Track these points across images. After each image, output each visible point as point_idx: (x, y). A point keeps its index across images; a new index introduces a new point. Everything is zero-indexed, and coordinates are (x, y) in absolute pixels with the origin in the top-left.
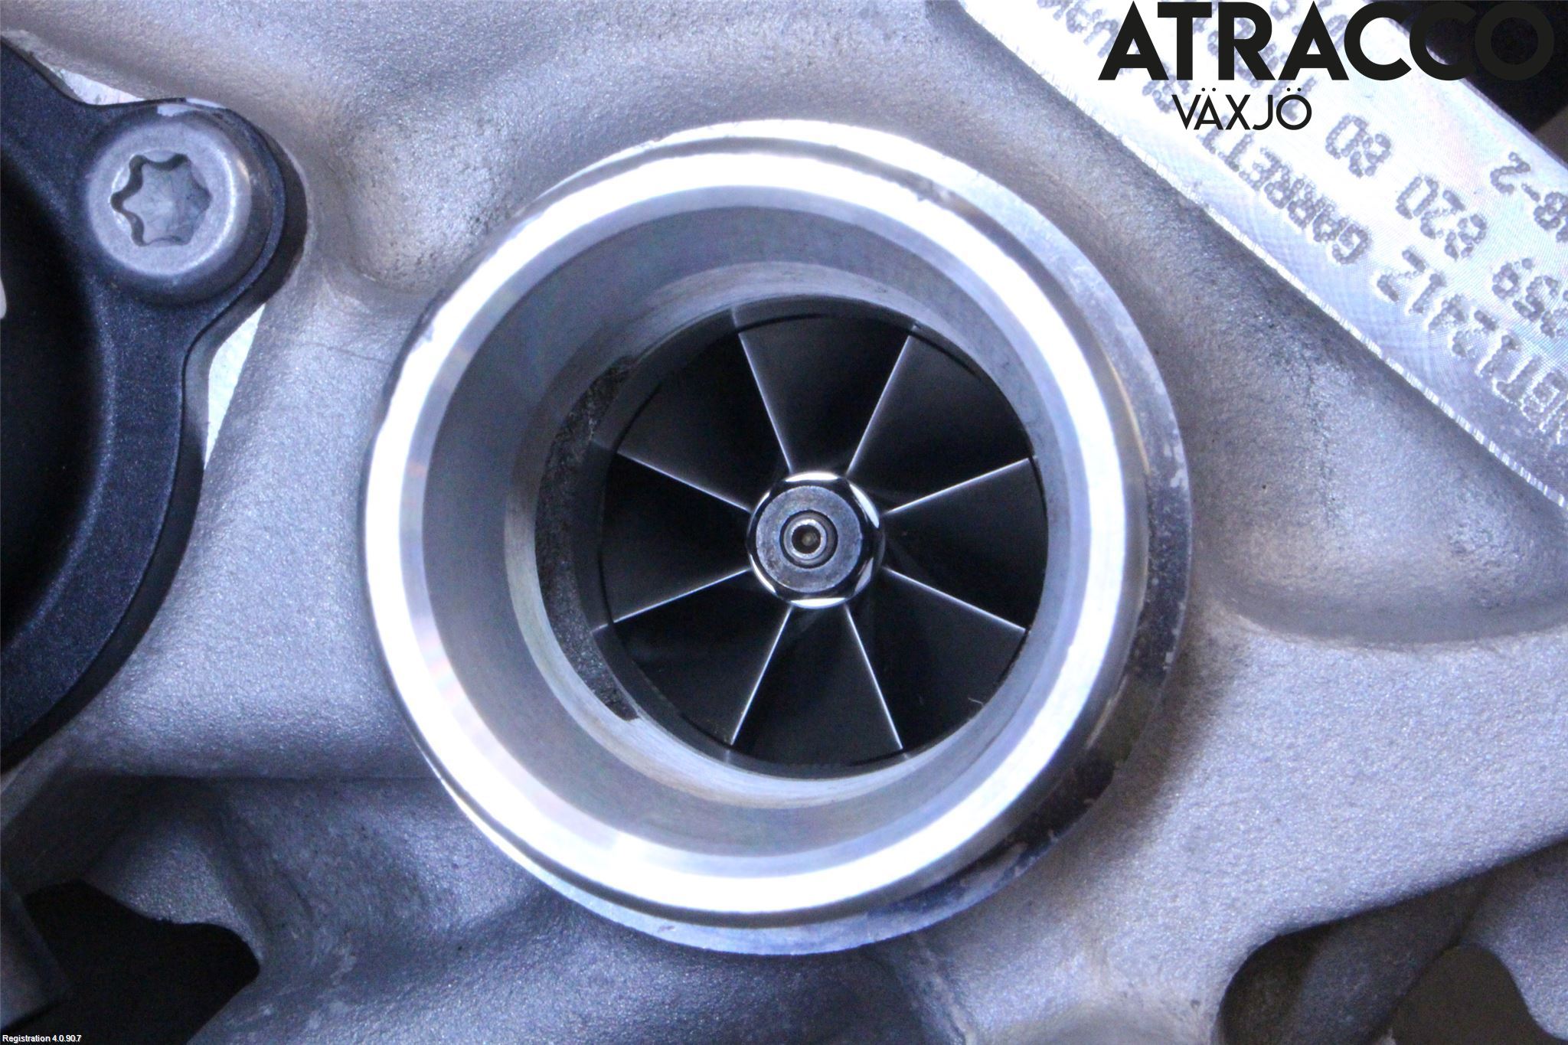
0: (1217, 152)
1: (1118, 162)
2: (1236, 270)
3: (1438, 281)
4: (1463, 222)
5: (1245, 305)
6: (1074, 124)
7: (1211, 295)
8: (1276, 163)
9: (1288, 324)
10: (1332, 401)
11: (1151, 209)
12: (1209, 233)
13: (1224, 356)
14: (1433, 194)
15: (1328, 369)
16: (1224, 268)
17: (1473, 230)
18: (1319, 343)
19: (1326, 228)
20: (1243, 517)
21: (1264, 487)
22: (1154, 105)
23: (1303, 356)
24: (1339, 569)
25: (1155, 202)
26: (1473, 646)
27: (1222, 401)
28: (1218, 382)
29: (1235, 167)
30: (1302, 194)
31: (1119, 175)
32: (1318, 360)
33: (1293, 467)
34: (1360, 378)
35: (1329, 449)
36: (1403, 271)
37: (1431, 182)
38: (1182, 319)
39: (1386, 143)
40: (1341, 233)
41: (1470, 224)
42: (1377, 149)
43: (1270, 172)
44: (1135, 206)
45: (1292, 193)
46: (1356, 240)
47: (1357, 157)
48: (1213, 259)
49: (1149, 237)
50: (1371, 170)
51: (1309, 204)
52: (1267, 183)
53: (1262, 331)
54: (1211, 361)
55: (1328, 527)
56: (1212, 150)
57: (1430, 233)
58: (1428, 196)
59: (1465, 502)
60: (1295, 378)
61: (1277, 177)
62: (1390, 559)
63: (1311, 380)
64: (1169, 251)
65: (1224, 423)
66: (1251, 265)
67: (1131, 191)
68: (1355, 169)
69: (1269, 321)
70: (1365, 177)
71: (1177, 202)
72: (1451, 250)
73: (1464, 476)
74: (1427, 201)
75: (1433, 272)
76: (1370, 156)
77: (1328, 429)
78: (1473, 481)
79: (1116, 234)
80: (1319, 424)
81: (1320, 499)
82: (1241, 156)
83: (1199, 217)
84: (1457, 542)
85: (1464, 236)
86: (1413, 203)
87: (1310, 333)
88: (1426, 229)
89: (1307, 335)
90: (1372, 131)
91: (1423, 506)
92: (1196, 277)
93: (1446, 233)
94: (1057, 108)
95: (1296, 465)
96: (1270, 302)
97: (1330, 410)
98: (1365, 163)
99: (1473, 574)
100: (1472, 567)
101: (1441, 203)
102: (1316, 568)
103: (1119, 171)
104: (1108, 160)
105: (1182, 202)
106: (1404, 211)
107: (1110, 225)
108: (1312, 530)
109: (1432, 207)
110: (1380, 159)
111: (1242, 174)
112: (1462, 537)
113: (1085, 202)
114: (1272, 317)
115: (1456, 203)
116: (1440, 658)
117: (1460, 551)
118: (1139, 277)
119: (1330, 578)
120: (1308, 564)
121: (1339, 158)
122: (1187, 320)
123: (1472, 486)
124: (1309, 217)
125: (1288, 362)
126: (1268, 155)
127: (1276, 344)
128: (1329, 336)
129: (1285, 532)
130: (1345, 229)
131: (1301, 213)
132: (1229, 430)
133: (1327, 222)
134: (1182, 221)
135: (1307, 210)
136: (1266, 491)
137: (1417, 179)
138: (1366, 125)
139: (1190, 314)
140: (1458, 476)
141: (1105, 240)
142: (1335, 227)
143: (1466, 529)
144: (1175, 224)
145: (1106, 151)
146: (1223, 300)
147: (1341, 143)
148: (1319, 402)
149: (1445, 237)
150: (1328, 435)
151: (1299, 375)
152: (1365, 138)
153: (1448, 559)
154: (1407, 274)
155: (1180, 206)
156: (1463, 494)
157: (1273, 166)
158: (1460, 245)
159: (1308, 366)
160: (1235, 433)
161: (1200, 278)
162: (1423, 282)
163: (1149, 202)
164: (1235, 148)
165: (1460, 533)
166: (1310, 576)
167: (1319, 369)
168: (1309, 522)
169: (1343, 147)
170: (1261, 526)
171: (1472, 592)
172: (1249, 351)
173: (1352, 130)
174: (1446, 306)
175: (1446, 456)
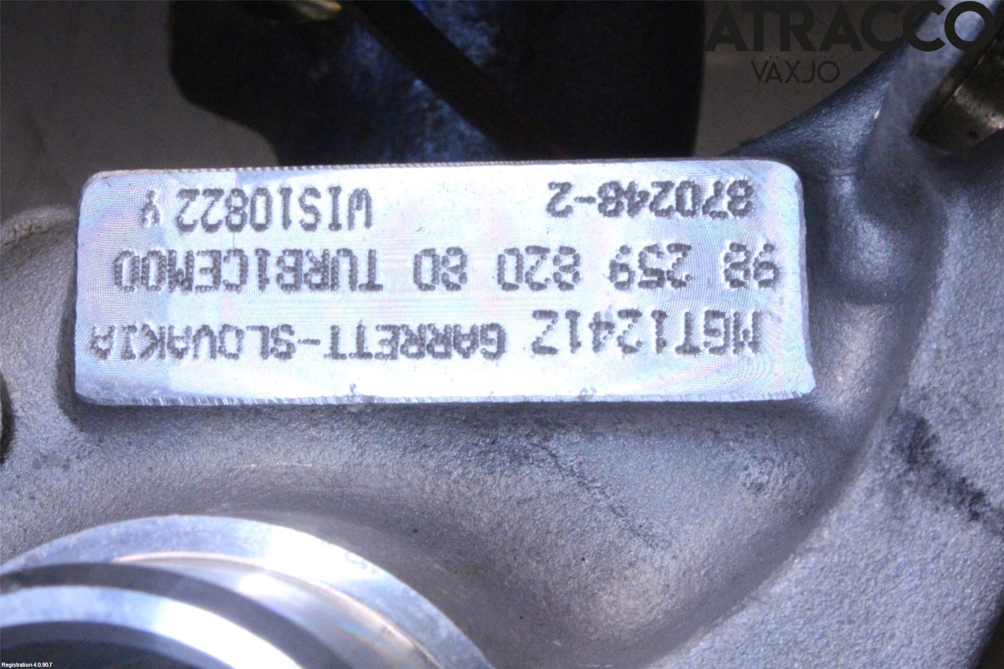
0: (347, 355)
1: (287, 420)
2: (434, 425)
3: (573, 316)
4: (556, 260)
5: (462, 443)
6: (237, 419)
7: (431, 456)
8: (394, 329)
9: (503, 431)
10: (580, 458)
11: (337, 433)
12: (391, 416)
13: (477, 491)
14: (519, 258)
15: (559, 439)
16: (424, 431)
17: (568, 260)
18: (536, 427)
19: (466, 344)
20: (584, 594)
21: (583, 559)
22: (277, 360)
23: (533, 444)
24: (684, 573)
25: (336, 426)
26: (794, 558)
27: (499, 525)
28: (486, 513)
29: (369, 355)
30: (429, 336)
31: (296, 428)
32: (546, 439)
33: (593, 528)
34: (584, 426)
35: (608, 494)
36: (545, 328)
37: (511, 251)
38: (423, 490)
39: (458, 251)
40: (479, 338)
41: (562, 257)
42: (455, 261)
43: (395, 337)
44: (326, 440)
45: (423, 339)
46: (493, 335)
47: (446, 278)
48: (411, 431)
49: (353, 453)
50: (463, 278)
51: (440, 337)
52: (399, 348)
53: (490, 451)
54: (469, 503)
55: (653, 548)
56: (343, 357)
57: (540, 287)
58: (517, 262)
59: (734, 450)
60: (541, 465)
61: (402, 339)
62: (715, 536)
63: (553, 456)
64: (376, 450)
65: (514, 538)
66: (438, 412)
67: (313, 432)
68: (452, 287)
69: (488, 440)
70: (463, 286)
71: (349, 413)
72: (564, 286)
73: (717, 433)
74: (519, 267)
75: (564, 312)
76: (455, 269)
77: (594, 481)
78: (725, 432)
79: (326, 471)
80: (586, 482)
81: (631, 534)
82: (365, 345)
83: (373, 410)
84: (752, 484)
85: (566, 269)
86: (510, 277)
87: (524, 424)
88: (536, 286)
89: (523, 428)
90: (441, 252)
91: (707, 478)
92: (410, 453)
93: (551, 277)
94: (217, 418)
95: (594, 524)
96: (476, 426)
97: (584, 466)
98: (454, 278)
99: (781, 497)
100: (775, 492)
101: (530, 260)
102: (668, 586)
103: (294, 425)
104: (280, 424)
105: (353, 410)
106: (509, 287)
107: (318, 467)
108: (645, 561)
109: (526, 268)
110: (463, 264)
111: (378, 355)
112: (752, 477)
113: (286, 467)
114: (488, 436)
115: (541, 251)
116: (777, 589)
117: (759, 488)
118: (367, 487)
119: (682, 585)
120: (660, 588)
121: (434, 288)
122: (428, 489)
123: (728, 436)
124: (447, 345)
125: (527, 457)
126: (385, 328)
127: (508, 452)
128: (536, 416)
129: (626, 579)
130: (478, 335)
131: (439, 349)
132: (522, 540)
133: (463, 339)
134: (366, 423)
135: (442, 342)
136: (587, 561)
137: (500, 257)
138: (433, 250)
139: (427, 483)
140: (712, 436)
141: (322, 481)
142: (472, 338)
143: (751, 470)
144: (362, 430)
145: (274, 419)
146: (443, 453)
147: (426, 278)
148: (572, 467)
149: (553, 280)
150: (599, 484)
151: (543, 460)
152: (441, 260)
153: (755, 501)
154: (549, 327)
155: (353, 413)
156: (728, 446)
157: (393, 333)
158: (567, 277)
159: (543, 448)
160: (528, 539)
161: (414, 452)
162: (563, 324)
163: (332, 429)
164: (358, 343)
165: (749, 475)
166: (667, 596)
167: (552, 444)
168: (637, 557)
169: (431, 279)
170: (604, 589)
171: (788, 511)
172: (492, 473)
173: (427, 263)
174: (594, 327)
175: (691, 429)
